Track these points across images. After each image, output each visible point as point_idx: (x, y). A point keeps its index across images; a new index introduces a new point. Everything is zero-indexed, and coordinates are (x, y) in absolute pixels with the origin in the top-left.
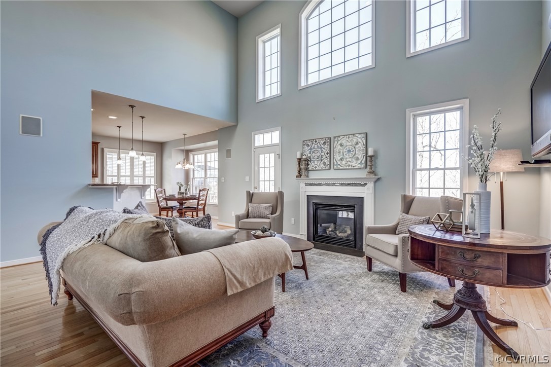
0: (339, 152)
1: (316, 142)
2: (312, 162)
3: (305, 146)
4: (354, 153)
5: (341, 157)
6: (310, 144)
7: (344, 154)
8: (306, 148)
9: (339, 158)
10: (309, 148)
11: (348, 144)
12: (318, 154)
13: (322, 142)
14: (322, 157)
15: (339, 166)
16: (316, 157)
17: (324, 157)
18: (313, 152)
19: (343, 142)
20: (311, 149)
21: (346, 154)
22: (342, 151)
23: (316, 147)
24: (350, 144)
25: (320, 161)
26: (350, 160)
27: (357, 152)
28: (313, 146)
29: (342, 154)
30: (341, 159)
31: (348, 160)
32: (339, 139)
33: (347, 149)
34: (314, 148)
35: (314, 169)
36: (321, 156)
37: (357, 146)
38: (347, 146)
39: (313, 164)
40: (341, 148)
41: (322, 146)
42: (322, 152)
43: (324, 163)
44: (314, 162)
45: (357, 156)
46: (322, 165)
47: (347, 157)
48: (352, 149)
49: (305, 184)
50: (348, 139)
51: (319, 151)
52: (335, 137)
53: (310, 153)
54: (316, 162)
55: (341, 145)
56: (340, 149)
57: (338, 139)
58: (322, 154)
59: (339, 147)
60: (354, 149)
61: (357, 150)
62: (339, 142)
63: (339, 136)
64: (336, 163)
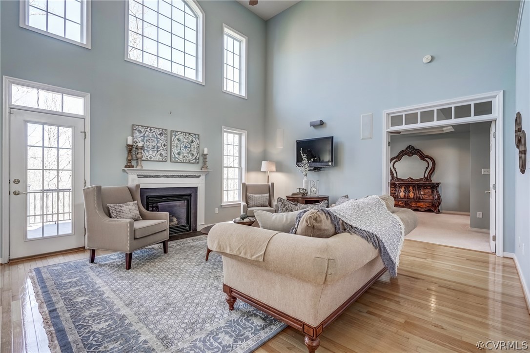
0: (177, 146)
1: (151, 130)
2: (145, 151)
3: (136, 132)
4: (190, 149)
5: (179, 151)
6: (142, 130)
7: (182, 149)
8: (138, 134)
9: (177, 152)
10: (142, 135)
11: (185, 140)
12: (154, 144)
13: (159, 133)
14: (158, 148)
15: (177, 159)
16: (151, 147)
17: (161, 148)
18: (147, 141)
19: (181, 137)
20: (144, 136)
21: (183, 149)
22: (179, 146)
23: (151, 136)
24: (187, 141)
25: (156, 152)
26: (187, 155)
27: (192, 149)
28: (147, 133)
29: (179, 148)
30: (179, 154)
31: (185, 154)
32: (177, 134)
33: (183, 145)
34: (148, 136)
35: (150, 159)
36: (157, 146)
37: (192, 144)
38: (184, 142)
39: (147, 153)
40: (179, 143)
41: (159, 136)
42: (158, 143)
43: (161, 155)
44: (148, 151)
45: (192, 152)
46: (159, 156)
47: (184, 152)
48: (188, 145)
49: (137, 175)
50: (184, 136)
51: (154, 141)
52: (172, 131)
53: (143, 141)
54: (151, 152)
55: (178, 140)
56: (177, 143)
57: (175, 133)
58: (158, 145)
59: (177, 141)
60: (190, 146)
61: (192, 147)
62: (177, 137)
63: (177, 132)
64: (174, 156)
